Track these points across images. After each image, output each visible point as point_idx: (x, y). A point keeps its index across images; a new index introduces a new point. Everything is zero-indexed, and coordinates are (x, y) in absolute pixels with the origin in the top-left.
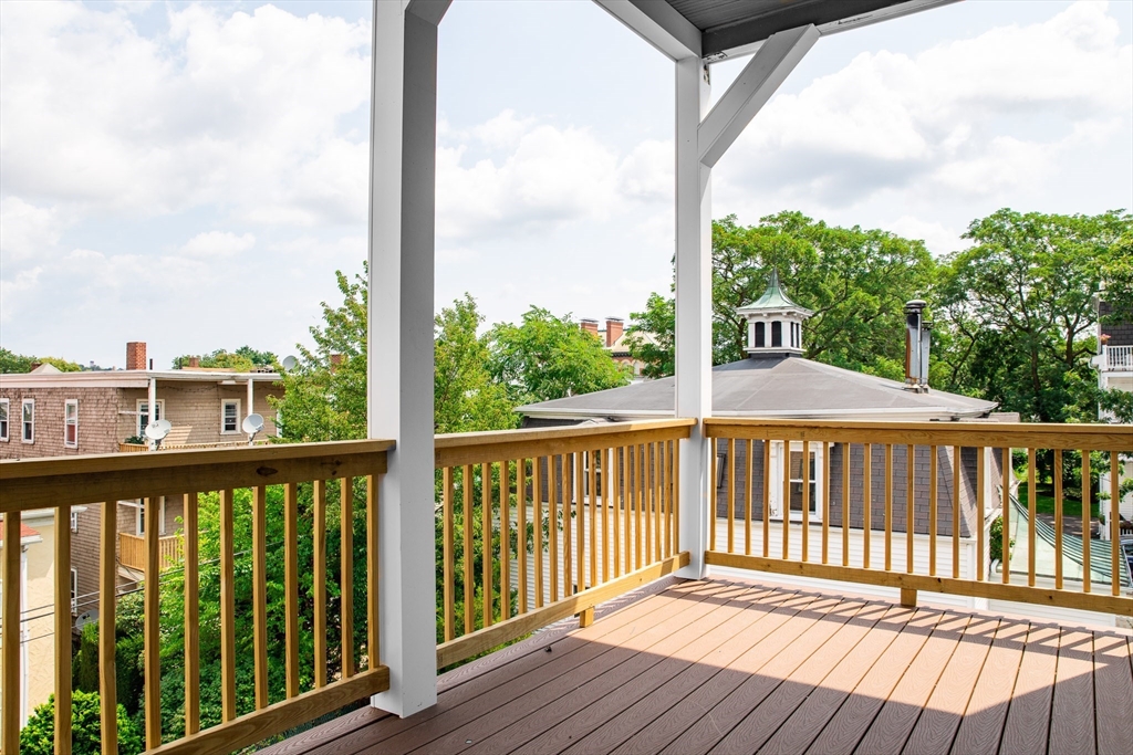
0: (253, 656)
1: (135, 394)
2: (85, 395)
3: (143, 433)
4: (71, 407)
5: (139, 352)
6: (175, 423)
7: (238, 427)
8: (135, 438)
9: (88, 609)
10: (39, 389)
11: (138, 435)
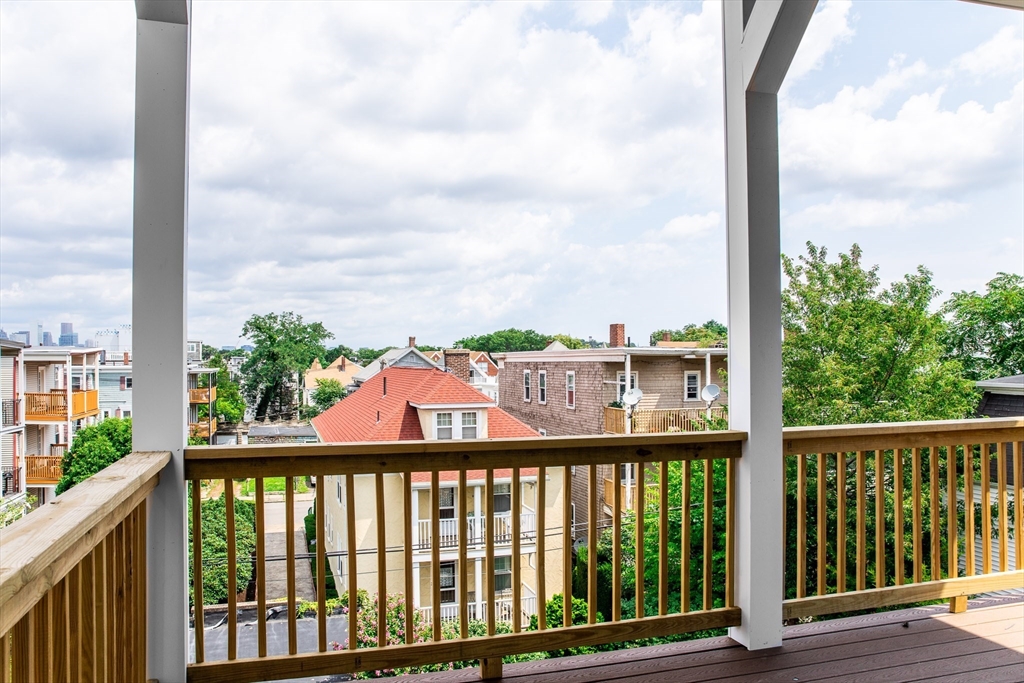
0: (702, 593)
1: (614, 367)
2: (580, 368)
3: (621, 399)
4: (570, 376)
5: (619, 332)
6: (646, 390)
7: (699, 395)
8: (616, 403)
9: (581, 534)
10: (549, 363)
11: (618, 400)
